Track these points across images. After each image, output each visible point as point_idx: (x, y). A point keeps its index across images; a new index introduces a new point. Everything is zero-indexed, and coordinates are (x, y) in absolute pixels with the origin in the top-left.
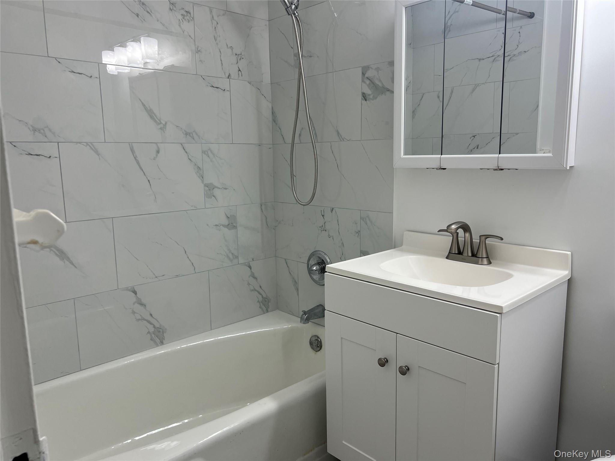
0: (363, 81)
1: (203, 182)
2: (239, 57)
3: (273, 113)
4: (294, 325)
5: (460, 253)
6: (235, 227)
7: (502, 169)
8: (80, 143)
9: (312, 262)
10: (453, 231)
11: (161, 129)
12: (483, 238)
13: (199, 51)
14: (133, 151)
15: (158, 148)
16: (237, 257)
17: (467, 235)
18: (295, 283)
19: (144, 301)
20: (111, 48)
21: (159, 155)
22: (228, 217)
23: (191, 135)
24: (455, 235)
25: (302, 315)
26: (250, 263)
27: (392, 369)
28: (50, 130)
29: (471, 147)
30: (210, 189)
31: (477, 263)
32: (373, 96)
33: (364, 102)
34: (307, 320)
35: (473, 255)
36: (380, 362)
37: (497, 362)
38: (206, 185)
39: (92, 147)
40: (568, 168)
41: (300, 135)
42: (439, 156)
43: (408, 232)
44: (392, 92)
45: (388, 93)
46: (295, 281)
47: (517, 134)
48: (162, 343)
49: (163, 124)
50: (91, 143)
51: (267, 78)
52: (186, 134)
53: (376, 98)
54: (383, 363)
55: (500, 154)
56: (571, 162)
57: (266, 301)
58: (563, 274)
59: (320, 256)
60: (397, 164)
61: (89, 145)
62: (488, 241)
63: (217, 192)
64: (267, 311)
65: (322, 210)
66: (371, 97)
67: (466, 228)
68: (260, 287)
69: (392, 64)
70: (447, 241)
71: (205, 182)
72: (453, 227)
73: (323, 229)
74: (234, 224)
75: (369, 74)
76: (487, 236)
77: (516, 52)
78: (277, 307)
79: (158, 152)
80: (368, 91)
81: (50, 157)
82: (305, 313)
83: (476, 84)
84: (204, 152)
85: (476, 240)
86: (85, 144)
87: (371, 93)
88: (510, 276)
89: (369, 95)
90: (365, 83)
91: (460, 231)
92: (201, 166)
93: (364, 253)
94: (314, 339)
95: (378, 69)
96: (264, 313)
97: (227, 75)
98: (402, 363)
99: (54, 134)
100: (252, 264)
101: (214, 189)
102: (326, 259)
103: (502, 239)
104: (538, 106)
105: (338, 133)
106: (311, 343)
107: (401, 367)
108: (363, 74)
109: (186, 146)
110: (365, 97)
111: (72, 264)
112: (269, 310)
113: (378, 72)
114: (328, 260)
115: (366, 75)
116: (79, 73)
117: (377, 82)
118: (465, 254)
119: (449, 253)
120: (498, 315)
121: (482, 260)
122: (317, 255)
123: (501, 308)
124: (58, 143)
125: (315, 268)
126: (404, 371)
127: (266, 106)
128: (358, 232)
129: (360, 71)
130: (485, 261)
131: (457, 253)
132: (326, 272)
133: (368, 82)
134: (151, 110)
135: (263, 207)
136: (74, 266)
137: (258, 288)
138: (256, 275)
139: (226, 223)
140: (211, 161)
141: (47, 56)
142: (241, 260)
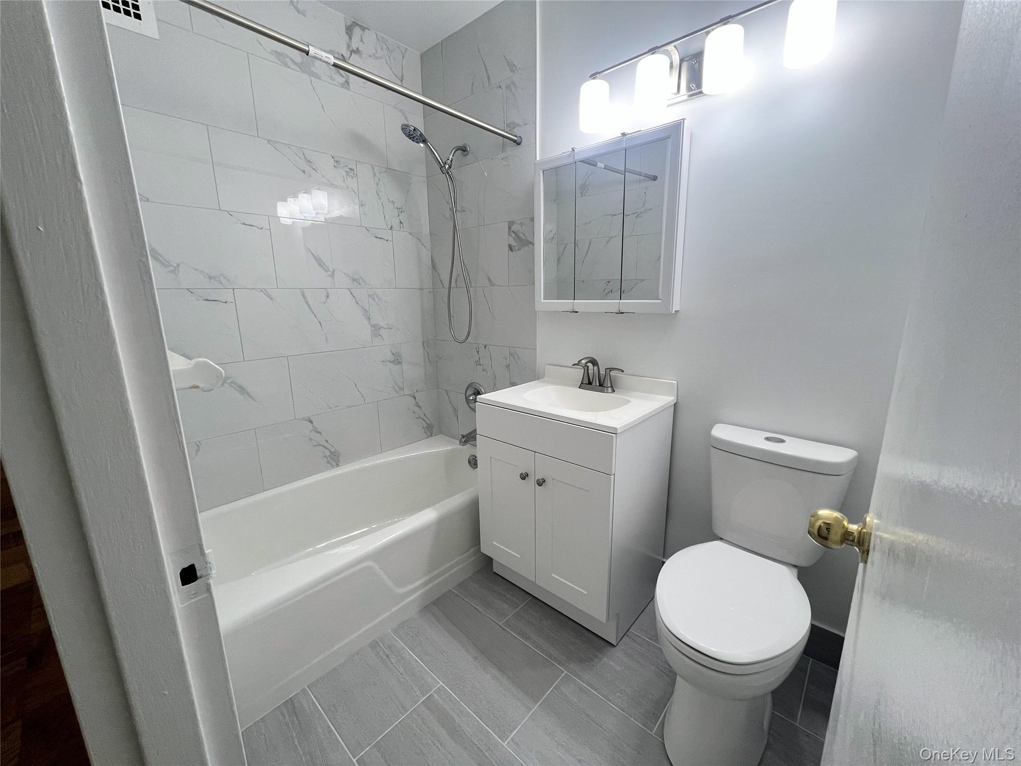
0: (509, 234)
1: (369, 323)
2: (400, 210)
3: (432, 261)
4: (454, 447)
5: (590, 383)
6: (400, 363)
7: (623, 313)
8: (253, 289)
9: (469, 393)
10: (583, 365)
11: (330, 276)
12: (608, 370)
13: (363, 205)
14: (304, 297)
15: (328, 293)
16: (402, 389)
17: (596, 368)
18: (455, 410)
19: (319, 430)
20: (284, 200)
21: (328, 299)
22: (394, 354)
23: (358, 281)
24: (586, 368)
25: (461, 438)
26: (415, 394)
27: (531, 482)
28: (225, 277)
29: (606, 292)
30: (376, 330)
31: (603, 392)
32: (518, 248)
33: (510, 252)
34: (466, 442)
35: (601, 385)
36: (522, 476)
37: (613, 474)
38: (373, 326)
39: (266, 293)
40: (673, 312)
41: (456, 280)
42: (572, 301)
43: (548, 366)
44: (533, 244)
45: (531, 246)
46: (455, 409)
47: (644, 280)
48: (338, 465)
49: (331, 271)
50: (264, 289)
51: (426, 230)
52: (353, 280)
53: (520, 250)
54: (524, 477)
55: (621, 299)
56: (676, 306)
57: (430, 427)
58: (670, 399)
59: (476, 387)
60: (538, 308)
61: (263, 292)
62: (612, 373)
63: (383, 332)
64: (432, 436)
65: (477, 346)
66: (517, 248)
67: (594, 362)
68: (425, 415)
69: (532, 219)
70: (579, 373)
71: (371, 323)
72: (584, 361)
73: (478, 363)
74: (400, 360)
75: (514, 228)
76: (611, 369)
77: (642, 210)
78: (441, 432)
79: (328, 297)
80: (514, 243)
81: (226, 302)
82: (463, 437)
83: (609, 237)
84: (369, 296)
85: (602, 372)
86: (258, 290)
87: (516, 245)
88: (629, 402)
89: (515, 246)
90: (511, 236)
91: (590, 365)
92: (367, 309)
93: (513, 384)
94: (472, 458)
95: (521, 224)
96: (429, 437)
97: (390, 227)
98: (539, 477)
99: (229, 280)
100: (417, 395)
101: (380, 328)
102: (481, 390)
103: (623, 371)
104: (660, 257)
105: (489, 279)
106: (469, 462)
107: (538, 480)
108: (510, 228)
109: (352, 291)
110: (511, 248)
111: (251, 397)
112: (433, 435)
113: (522, 226)
114: (483, 391)
115: (512, 229)
116: (251, 226)
117: (521, 235)
118: (594, 384)
119: (582, 383)
120: (613, 435)
121: (607, 389)
122: (474, 386)
123: (616, 429)
124: (233, 289)
125: (471, 398)
126: (541, 482)
127: (426, 255)
128: (508, 366)
129: (506, 225)
130: (610, 390)
131: (587, 383)
132: (477, 402)
133: (513, 235)
134: (319, 259)
135: (425, 345)
136: (254, 399)
137: (422, 416)
138: (421, 405)
139: (392, 358)
140: (378, 305)
141: (218, 209)
142: (407, 392)
